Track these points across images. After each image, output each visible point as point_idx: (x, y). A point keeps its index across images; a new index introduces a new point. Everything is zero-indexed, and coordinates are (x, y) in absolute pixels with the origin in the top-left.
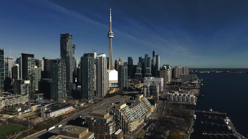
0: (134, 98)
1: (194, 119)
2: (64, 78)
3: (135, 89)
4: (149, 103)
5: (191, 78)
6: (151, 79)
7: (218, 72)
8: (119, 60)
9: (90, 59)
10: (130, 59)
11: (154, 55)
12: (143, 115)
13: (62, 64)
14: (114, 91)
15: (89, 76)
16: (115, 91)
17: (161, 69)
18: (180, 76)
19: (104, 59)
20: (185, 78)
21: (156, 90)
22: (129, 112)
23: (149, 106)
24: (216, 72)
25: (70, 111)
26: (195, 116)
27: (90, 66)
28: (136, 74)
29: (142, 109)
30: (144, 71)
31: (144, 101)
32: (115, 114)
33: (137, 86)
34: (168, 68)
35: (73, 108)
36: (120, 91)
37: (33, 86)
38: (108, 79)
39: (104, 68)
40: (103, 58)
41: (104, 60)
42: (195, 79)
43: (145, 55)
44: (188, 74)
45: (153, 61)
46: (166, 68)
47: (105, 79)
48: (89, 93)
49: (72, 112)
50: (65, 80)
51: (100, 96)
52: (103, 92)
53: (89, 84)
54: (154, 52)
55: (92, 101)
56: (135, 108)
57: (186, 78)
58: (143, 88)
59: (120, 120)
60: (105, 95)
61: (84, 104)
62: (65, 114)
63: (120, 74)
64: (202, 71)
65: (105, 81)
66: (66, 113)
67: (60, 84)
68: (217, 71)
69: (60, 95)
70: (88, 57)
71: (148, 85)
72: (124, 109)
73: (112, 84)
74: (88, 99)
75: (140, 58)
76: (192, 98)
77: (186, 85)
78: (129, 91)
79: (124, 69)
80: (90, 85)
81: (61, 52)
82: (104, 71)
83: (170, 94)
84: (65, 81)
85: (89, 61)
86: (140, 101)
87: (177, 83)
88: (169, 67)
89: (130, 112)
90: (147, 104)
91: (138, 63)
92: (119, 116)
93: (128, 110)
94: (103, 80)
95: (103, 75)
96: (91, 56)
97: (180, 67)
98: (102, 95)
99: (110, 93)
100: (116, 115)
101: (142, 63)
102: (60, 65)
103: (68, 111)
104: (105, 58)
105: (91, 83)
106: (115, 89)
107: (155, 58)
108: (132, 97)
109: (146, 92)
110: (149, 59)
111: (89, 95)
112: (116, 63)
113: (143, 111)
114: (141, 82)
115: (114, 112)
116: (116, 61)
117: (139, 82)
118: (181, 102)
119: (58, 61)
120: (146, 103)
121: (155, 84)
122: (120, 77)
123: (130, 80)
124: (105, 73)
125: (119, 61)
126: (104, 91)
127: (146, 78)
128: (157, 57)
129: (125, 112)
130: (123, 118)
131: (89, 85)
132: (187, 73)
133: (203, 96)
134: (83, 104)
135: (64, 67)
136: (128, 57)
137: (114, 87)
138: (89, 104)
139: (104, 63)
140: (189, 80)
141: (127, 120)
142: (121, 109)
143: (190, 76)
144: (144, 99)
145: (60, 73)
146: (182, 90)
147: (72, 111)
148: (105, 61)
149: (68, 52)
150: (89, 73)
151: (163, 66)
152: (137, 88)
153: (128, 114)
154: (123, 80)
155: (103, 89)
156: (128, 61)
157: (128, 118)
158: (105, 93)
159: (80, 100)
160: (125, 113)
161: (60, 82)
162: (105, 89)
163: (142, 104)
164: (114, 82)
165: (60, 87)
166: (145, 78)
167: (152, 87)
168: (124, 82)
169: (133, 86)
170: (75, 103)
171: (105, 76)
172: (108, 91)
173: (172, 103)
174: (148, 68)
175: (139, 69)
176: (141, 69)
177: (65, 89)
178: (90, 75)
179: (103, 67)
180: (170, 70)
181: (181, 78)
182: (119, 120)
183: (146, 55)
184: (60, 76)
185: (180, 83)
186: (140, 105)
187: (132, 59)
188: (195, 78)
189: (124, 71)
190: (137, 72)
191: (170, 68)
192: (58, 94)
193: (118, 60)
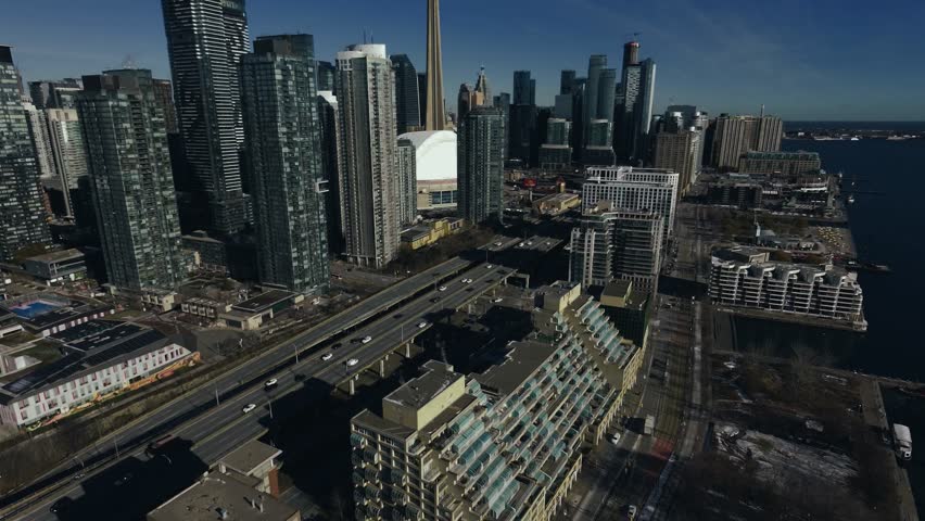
0: (528, 278)
1: (901, 461)
2: (162, 174)
3: (536, 221)
4: (610, 338)
5: (792, 167)
6: (619, 178)
7: (895, 138)
8: (478, 85)
9: (285, 72)
10: (523, 82)
11: (627, 63)
12: (578, 425)
13: (140, 97)
14: (433, 237)
15: (286, 164)
16: (442, 233)
17: (656, 126)
18: (743, 156)
19: (374, 71)
20: (764, 166)
21: (646, 240)
22: (477, 444)
23: (611, 359)
24: (890, 138)
25: (167, 372)
26: (904, 433)
27: (288, 109)
28: (544, 146)
29: (573, 382)
30: (579, 135)
31: (583, 329)
32: (377, 458)
33: (547, 204)
34: (690, 118)
35: (186, 352)
36: (463, 236)
37: (32, 214)
38: (414, 173)
39: (376, 120)
40: (370, 66)
41: (380, 76)
42: (809, 173)
43: (590, 61)
44: (777, 148)
45: (621, 88)
46: (680, 123)
47: (384, 177)
48: (294, 255)
49: (176, 373)
50: (165, 189)
51: (364, 263)
52: (377, 244)
53: (290, 209)
54: (628, 49)
55: (314, 295)
56: (528, 386)
57: (769, 165)
58: (578, 234)
59: (413, 506)
60: (388, 257)
61: (266, 318)
62: (127, 393)
63: (468, 150)
64: (827, 135)
65: (385, 188)
66: (138, 385)
67: (138, 207)
68: (892, 135)
69: (148, 264)
70: (274, 55)
71: (608, 217)
72: (442, 429)
73: (435, 195)
74: (292, 286)
75: (567, 77)
76: (847, 293)
77: (774, 202)
78: (510, 233)
79: (485, 124)
80: (297, 212)
81: (169, 35)
82: (377, 134)
83: (724, 265)
84: (166, 193)
85: (278, 77)
86: (560, 327)
87: (734, 192)
88: (698, 114)
89: (486, 444)
90: (601, 344)
91: (557, 97)
92: (406, 480)
93: (472, 428)
94: (375, 186)
95: (374, 160)
96: (294, 52)
97: (743, 118)
98: (372, 260)
99: (416, 245)
100: (387, 470)
101: (574, 99)
102: (124, 104)
103: (151, 373)
104: (384, 68)
105: (306, 206)
106: (444, 226)
107: (635, 72)
108: (521, 276)
109: (593, 252)
110: (605, 77)
111: (295, 264)
112: (465, 98)
113: (578, 398)
114: (566, 187)
115: (374, 444)
116: (464, 89)
117: (559, 186)
118: (780, 310)
119: (110, 82)
120: (597, 336)
121: (645, 210)
122: (468, 166)
123: (518, 175)
124: (383, 145)
125: (476, 89)
126: (382, 237)
127: (594, 175)
128: (644, 68)
129: (454, 449)
130: (431, 498)
131: (292, 213)
132: (772, 142)
133: (884, 268)
134: (260, 320)
135: (153, 113)
136: (516, 73)
137: (439, 215)
138: (293, 314)
139: (380, 94)
140: (782, 178)
141: (465, 509)
142: (421, 424)
143: (787, 157)
144: (583, 312)
145: (130, 151)
146: (770, 233)
147: (177, 366)
148: (380, 84)
149: (201, 35)
150: (285, 150)
151: (667, 113)
152: (547, 217)
153: (468, 465)
154: (481, 181)
155: (377, 229)
156: (516, 88)
157: (468, 499)
158: (388, 249)
159: (256, 290)
160: (445, 462)
161: (137, 198)
162: (387, 227)
163: (570, 344)
164: (445, 188)
165: (143, 227)
166: (589, 176)
167: (629, 224)
168: (485, 191)
169: (529, 204)
170: (215, 313)
171: (384, 164)
172: (403, 238)
173: (729, 314)
174: (602, 121)
175: (563, 124)
176: (568, 125)
177: (171, 235)
178: (291, 160)
179: (372, 116)
180: (699, 128)
181: (748, 165)
182: (407, 501)
183: (594, 62)
184: (133, 167)
185: (751, 194)
186: (563, 356)
187: (534, 81)
188: (810, 166)
189: (485, 137)
190: (550, 138)
191: (701, 121)
192: (133, 262)
193: (471, 85)
